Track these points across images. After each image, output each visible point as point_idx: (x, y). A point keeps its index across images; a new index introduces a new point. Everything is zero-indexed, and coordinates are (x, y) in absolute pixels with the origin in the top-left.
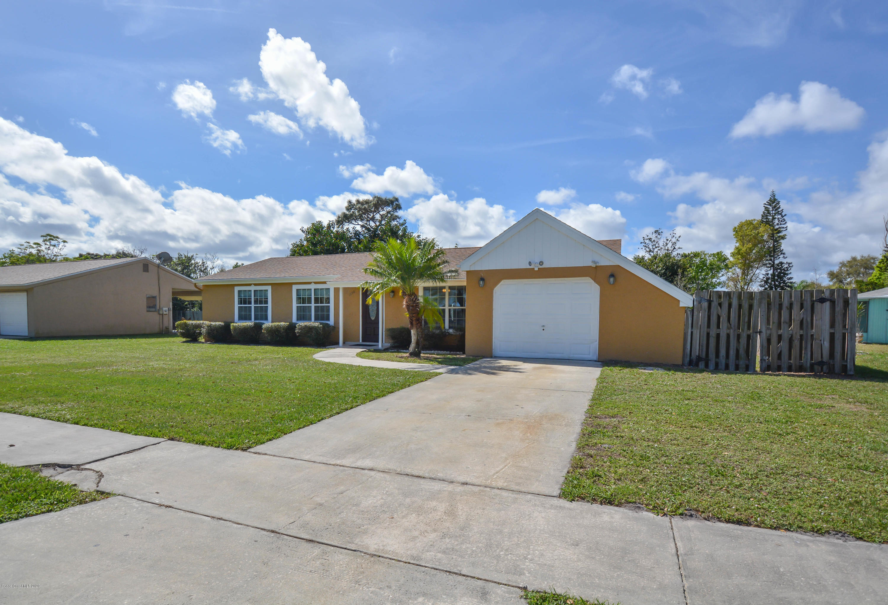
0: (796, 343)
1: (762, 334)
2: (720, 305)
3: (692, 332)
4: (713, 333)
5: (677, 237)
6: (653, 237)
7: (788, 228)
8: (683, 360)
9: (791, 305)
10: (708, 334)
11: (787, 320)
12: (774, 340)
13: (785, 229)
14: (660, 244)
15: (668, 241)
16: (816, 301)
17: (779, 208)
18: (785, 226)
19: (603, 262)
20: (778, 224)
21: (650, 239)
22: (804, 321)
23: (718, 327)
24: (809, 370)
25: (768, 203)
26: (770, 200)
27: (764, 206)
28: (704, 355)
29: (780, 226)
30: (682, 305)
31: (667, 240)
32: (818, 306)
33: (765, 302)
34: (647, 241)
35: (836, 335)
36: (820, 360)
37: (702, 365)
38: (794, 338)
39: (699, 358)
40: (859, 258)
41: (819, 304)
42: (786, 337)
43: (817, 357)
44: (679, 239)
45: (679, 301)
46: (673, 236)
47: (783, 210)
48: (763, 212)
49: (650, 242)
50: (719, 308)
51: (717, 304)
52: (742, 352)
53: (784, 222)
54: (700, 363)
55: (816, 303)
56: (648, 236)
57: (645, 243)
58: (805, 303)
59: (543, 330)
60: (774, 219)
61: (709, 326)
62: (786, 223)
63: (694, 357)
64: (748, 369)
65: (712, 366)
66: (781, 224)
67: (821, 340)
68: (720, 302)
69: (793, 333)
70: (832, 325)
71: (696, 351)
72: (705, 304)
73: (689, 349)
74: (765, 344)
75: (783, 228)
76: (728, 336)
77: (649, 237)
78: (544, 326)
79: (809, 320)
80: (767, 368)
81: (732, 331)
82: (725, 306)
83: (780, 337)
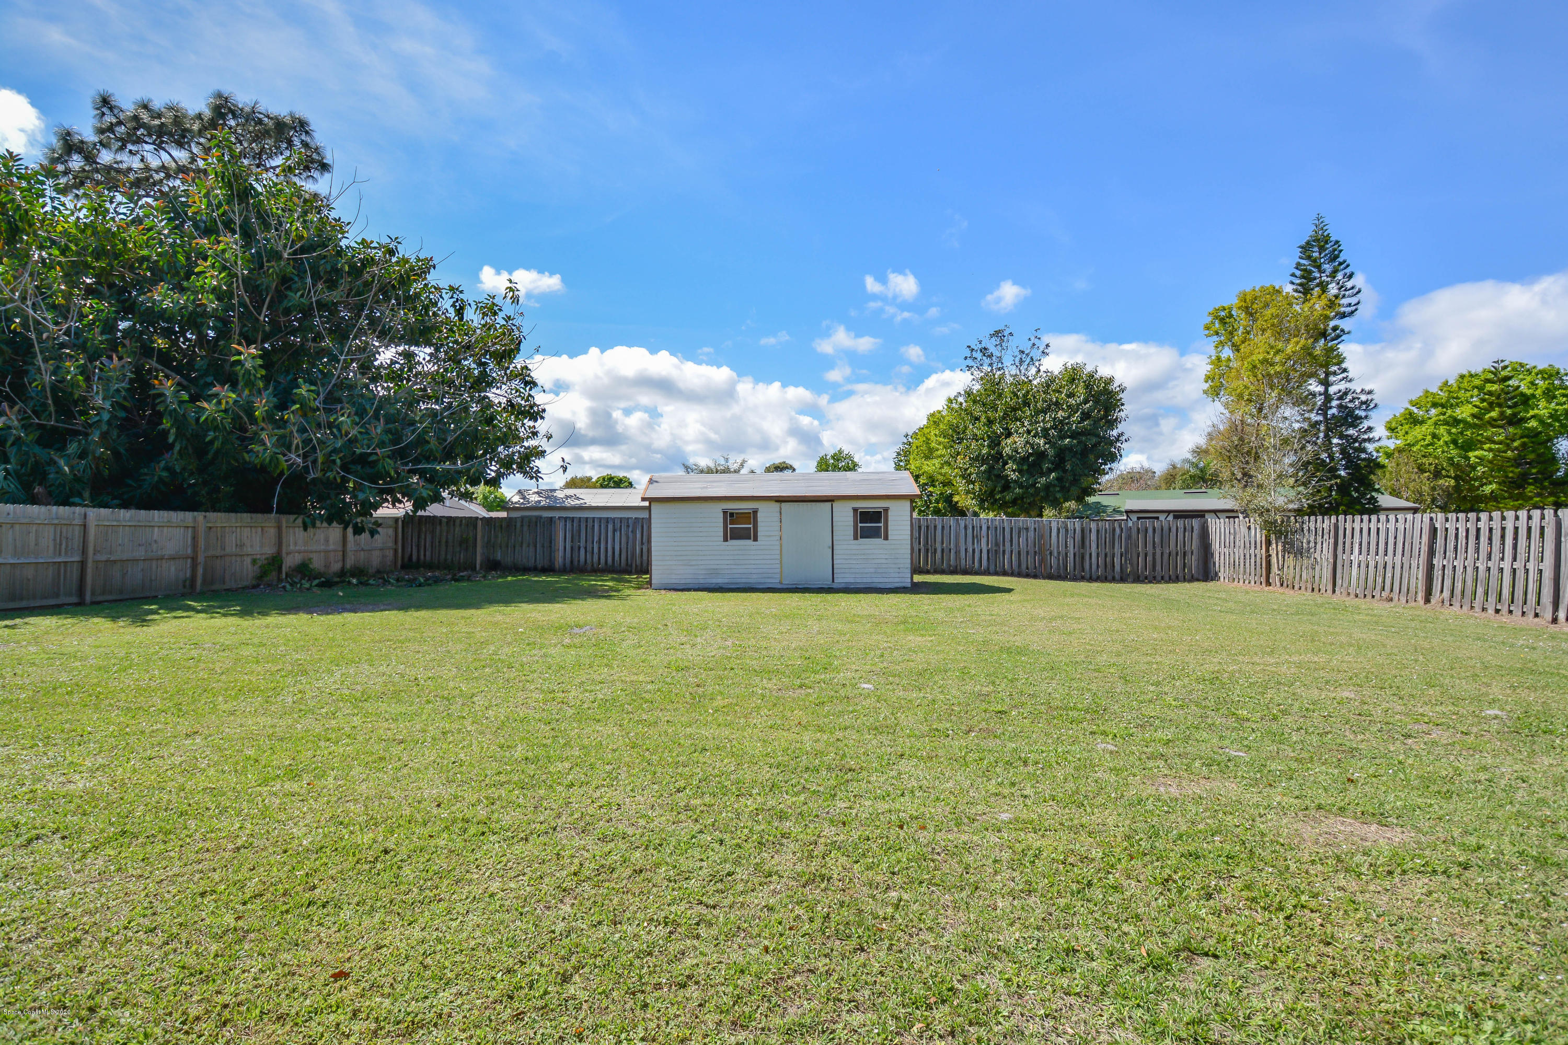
6: (991, 345)
15: (1025, 355)
31: (1022, 352)
46: (1034, 344)
56: (980, 342)
77: (983, 345)
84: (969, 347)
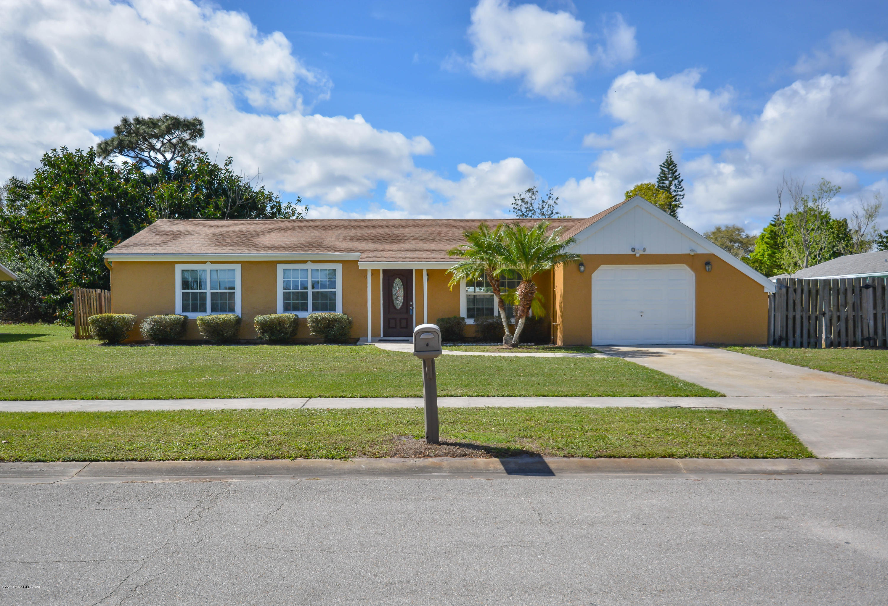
0: (851, 323)
1: (825, 315)
2: (795, 290)
3: (775, 315)
4: (791, 316)
5: (555, 199)
6: (526, 197)
7: (685, 196)
8: (768, 341)
9: (846, 290)
10: (787, 316)
11: (844, 303)
12: (835, 320)
13: (682, 197)
14: (534, 206)
15: (545, 203)
16: (863, 287)
17: (676, 171)
18: (682, 193)
19: (700, 251)
20: (675, 191)
21: (522, 200)
22: (856, 304)
23: (794, 310)
24: (860, 344)
25: (664, 164)
26: (665, 162)
27: (661, 169)
28: (784, 336)
29: (677, 193)
30: (766, 291)
31: (543, 202)
32: (864, 291)
33: (827, 288)
34: (519, 202)
35: (877, 315)
36: (868, 336)
37: (783, 343)
38: (849, 319)
39: (781, 338)
40: (723, 229)
41: (865, 290)
42: (843, 317)
43: (866, 334)
44: (557, 201)
45: (763, 287)
46: (550, 197)
47: (679, 174)
48: (659, 175)
49: (523, 204)
50: (794, 293)
51: (793, 290)
52: (812, 331)
53: (682, 189)
54: (782, 342)
55: (863, 289)
56: (520, 195)
57: (517, 205)
58: (855, 289)
59: (642, 316)
60: (671, 184)
61: (787, 310)
62: (683, 190)
63: (777, 337)
64: (817, 345)
65: (791, 343)
66: (678, 191)
67: (867, 320)
68: (794, 288)
69: (848, 314)
70: (875, 307)
71: (779, 333)
72: (784, 290)
73: (773, 330)
74: (828, 324)
75: (680, 195)
76: (802, 317)
77: (522, 197)
78: (641, 312)
79: (859, 302)
80: (830, 345)
81: (804, 313)
82: (799, 291)
83: (839, 318)
84: (514, 197)
